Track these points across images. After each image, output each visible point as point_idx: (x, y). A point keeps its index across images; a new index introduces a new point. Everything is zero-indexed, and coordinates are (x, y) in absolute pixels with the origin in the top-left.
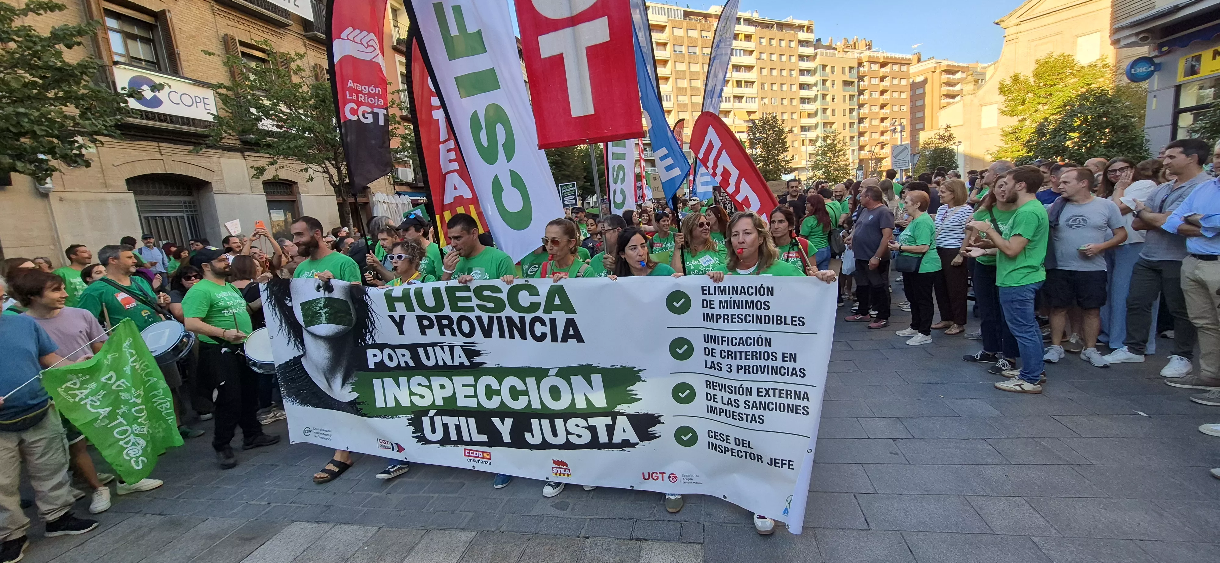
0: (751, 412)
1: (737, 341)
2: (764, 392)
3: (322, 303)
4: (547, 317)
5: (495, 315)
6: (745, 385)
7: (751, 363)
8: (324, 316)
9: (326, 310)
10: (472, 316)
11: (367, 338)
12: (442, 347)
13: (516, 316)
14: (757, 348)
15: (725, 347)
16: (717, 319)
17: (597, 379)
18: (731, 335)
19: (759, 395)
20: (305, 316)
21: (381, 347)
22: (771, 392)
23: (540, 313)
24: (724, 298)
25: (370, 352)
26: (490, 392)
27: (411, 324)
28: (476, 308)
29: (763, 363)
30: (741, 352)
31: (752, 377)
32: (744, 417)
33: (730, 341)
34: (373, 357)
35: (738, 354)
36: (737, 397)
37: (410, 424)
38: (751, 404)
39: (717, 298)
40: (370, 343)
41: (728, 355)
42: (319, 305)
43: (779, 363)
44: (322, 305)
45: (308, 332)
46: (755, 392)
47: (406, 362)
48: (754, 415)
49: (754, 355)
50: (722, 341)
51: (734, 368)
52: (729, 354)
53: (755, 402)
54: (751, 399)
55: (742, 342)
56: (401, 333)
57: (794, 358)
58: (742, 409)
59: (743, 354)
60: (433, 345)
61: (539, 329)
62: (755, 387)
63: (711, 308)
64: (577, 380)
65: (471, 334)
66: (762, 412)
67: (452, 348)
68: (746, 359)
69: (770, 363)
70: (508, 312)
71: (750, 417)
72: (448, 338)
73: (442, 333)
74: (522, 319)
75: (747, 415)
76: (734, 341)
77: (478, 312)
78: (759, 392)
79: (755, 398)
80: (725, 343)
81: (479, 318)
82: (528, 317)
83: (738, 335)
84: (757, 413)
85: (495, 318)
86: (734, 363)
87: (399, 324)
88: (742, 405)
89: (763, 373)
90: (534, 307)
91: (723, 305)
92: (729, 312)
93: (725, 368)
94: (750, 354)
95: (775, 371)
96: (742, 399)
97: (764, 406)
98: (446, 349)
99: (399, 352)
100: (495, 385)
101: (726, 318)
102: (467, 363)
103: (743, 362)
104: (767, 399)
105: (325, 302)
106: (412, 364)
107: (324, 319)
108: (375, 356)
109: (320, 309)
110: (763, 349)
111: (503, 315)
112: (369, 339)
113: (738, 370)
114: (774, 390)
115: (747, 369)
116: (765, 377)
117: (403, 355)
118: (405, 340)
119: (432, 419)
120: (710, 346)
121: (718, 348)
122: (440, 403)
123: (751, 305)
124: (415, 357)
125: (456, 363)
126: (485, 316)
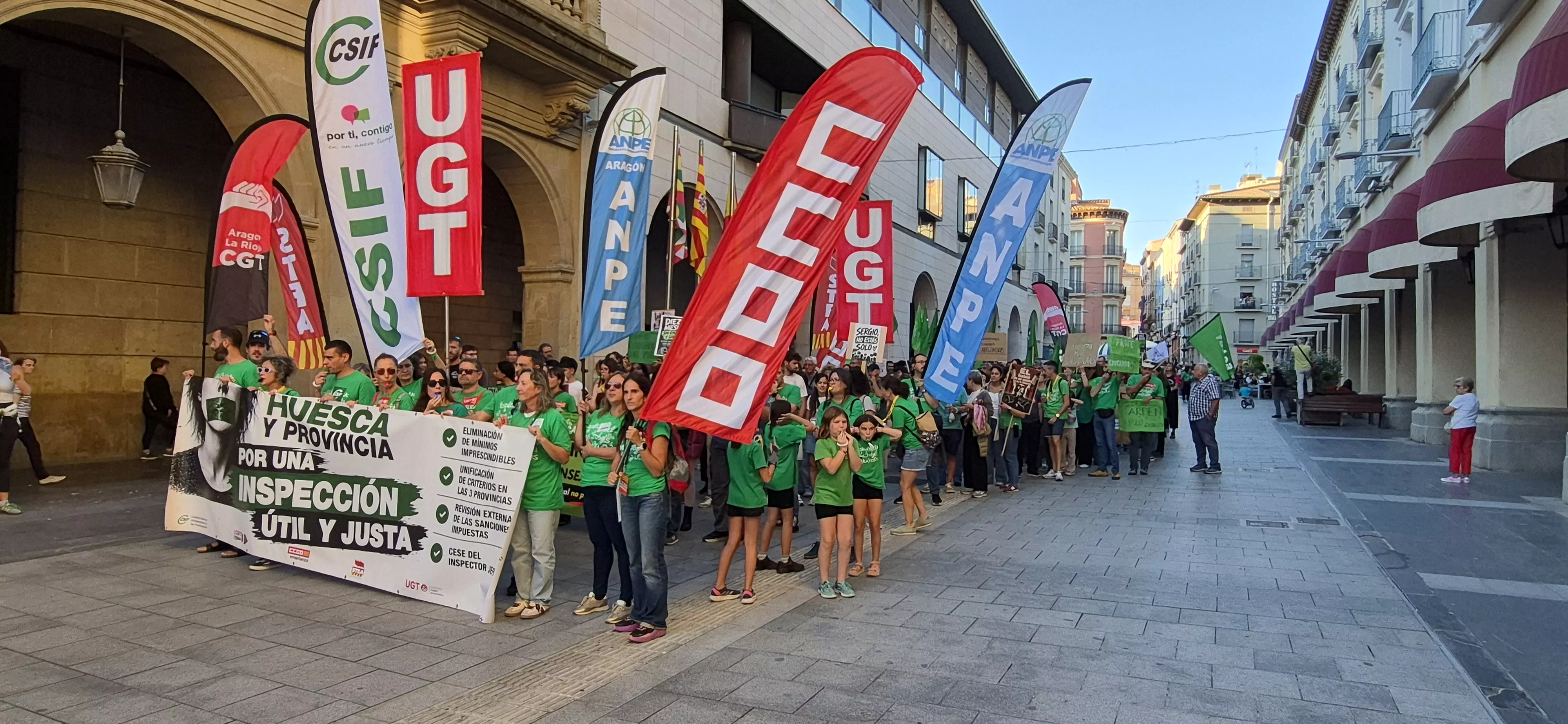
0: (480, 529)
1: (478, 473)
2: (488, 514)
4: (369, 438)
5: (336, 431)
6: (477, 507)
7: (482, 491)
8: (220, 413)
9: (222, 408)
10: (319, 428)
11: (240, 438)
12: (295, 452)
14: (487, 480)
15: (472, 476)
16: (469, 454)
17: (396, 492)
18: (475, 466)
19: (485, 516)
20: (208, 411)
22: (491, 515)
23: (365, 434)
24: (476, 438)
25: (242, 450)
26: (324, 495)
27: (279, 429)
28: (326, 424)
29: (487, 491)
30: (478, 482)
31: (481, 501)
32: (475, 533)
33: (474, 472)
34: (243, 454)
35: (476, 483)
36: (471, 516)
37: (252, 520)
38: (479, 523)
39: (472, 437)
41: (471, 483)
43: (498, 493)
44: (219, 403)
45: (209, 424)
46: (482, 514)
47: (261, 463)
48: (482, 532)
49: (485, 485)
50: (470, 471)
51: (473, 494)
52: (473, 483)
53: (482, 522)
54: (479, 519)
55: (480, 474)
56: (267, 435)
57: (505, 489)
58: (474, 527)
60: (289, 449)
61: (362, 446)
62: (482, 509)
63: (466, 444)
64: (384, 491)
65: (317, 444)
66: (486, 530)
67: (304, 454)
68: (480, 487)
69: (490, 492)
71: (479, 533)
72: (303, 446)
74: (351, 436)
75: (477, 531)
76: (476, 472)
77: (325, 427)
78: (486, 514)
79: (482, 518)
80: (471, 473)
81: (323, 431)
82: (356, 436)
83: (479, 467)
84: (483, 529)
85: (335, 434)
86: (474, 489)
87: (269, 427)
88: (473, 522)
89: (487, 499)
91: (474, 443)
92: (478, 449)
93: (469, 494)
94: (482, 483)
95: (494, 498)
96: (474, 518)
97: (488, 525)
98: (299, 454)
100: (329, 490)
101: (476, 454)
102: (312, 468)
103: (479, 489)
104: (489, 520)
105: (222, 402)
106: (265, 465)
107: (220, 416)
109: (218, 407)
110: (489, 480)
111: (342, 431)
112: (242, 438)
113: (475, 495)
114: (495, 513)
115: (479, 495)
116: (489, 503)
117: (261, 456)
118: (268, 442)
119: (270, 517)
120: (464, 475)
121: (467, 476)
122: (279, 503)
123: (488, 445)
124: (269, 459)
125: (303, 468)
126: (328, 430)
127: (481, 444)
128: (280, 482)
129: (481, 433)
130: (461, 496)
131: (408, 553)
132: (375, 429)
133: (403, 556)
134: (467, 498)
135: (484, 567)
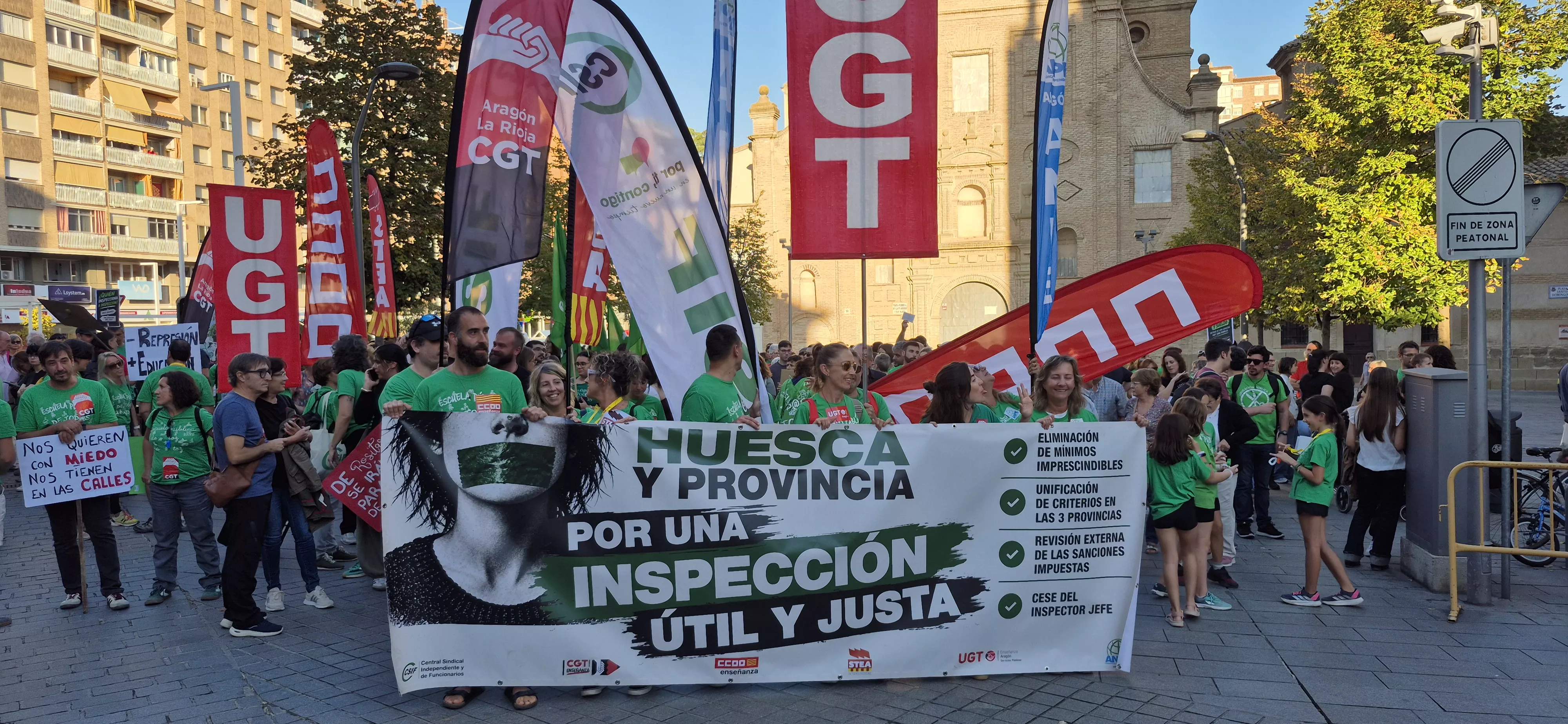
0: (1078, 561)
1: (1070, 489)
2: (1090, 539)
3: (501, 451)
4: (870, 470)
5: (797, 468)
6: (1075, 533)
7: (1080, 510)
8: (499, 471)
9: (505, 461)
10: (765, 469)
11: (572, 506)
12: (707, 516)
13: (826, 469)
14: (1086, 496)
15: (1059, 496)
16: (1052, 467)
17: (920, 541)
18: (1064, 482)
19: (1086, 543)
20: (464, 469)
21: (594, 519)
22: (1095, 538)
23: (861, 465)
24: (1059, 445)
25: (570, 528)
26: (775, 573)
27: (667, 482)
28: (772, 459)
29: (1089, 510)
30: (1072, 500)
31: (1081, 524)
32: (1072, 567)
33: (1063, 489)
34: (577, 534)
35: (1070, 502)
36: (1067, 547)
37: (629, 630)
38: (1078, 553)
39: (1053, 445)
40: (575, 512)
41: (1061, 503)
42: (493, 454)
43: (1103, 508)
44: (498, 455)
45: (468, 494)
46: (1082, 540)
47: (638, 541)
48: (1080, 564)
49: (1084, 502)
50: (1056, 489)
51: (1066, 517)
52: (1063, 503)
53: (1082, 550)
54: (1078, 547)
55: (1074, 490)
56: (647, 494)
57: (1114, 501)
58: (1071, 560)
59: (1075, 502)
60: (693, 513)
61: (857, 485)
62: (1082, 534)
63: (1047, 456)
64: (898, 544)
65: (759, 494)
66: (1087, 560)
67: (723, 516)
68: (1077, 507)
69: (1096, 509)
70: (818, 464)
71: (1077, 566)
72: (720, 503)
73: (713, 495)
74: (836, 472)
75: (1075, 564)
76: (1068, 489)
77: (774, 465)
78: (1086, 539)
79: (1082, 546)
80: (1059, 492)
81: (774, 473)
82: (843, 471)
83: (1070, 482)
84: (1082, 560)
85: (797, 472)
86: (1066, 511)
87: (649, 481)
88: (1071, 554)
89: (1090, 520)
90: (854, 457)
91: (1058, 452)
92: (1063, 459)
93: (1057, 518)
94: (1080, 501)
95: (1099, 516)
96: (1071, 548)
97: (1089, 553)
98: (714, 518)
99: (629, 524)
100: (784, 563)
101: (1062, 466)
102: (744, 536)
103: (1074, 510)
104: (1091, 546)
105: (506, 451)
106: (647, 542)
107: (499, 476)
108: (580, 532)
109: (495, 460)
110: (1092, 495)
111: (809, 468)
112: (575, 507)
113: (1069, 518)
114: (1098, 535)
115: (1077, 517)
116: (1092, 523)
117: (637, 529)
118: (648, 505)
119: (667, 624)
120: (1043, 496)
121: (1051, 497)
122: (683, 596)
123: (1079, 451)
124: (657, 532)
125: (726, 537)
126: (783, 470)
127: (1068, 452)
128: (683, 566)
129: (1066, 437)
130: (1045, 525)
131: (953, 619)
132: (875, 456)
133: (945, 625)
134: (1056, 524)
135: (1082, 609)
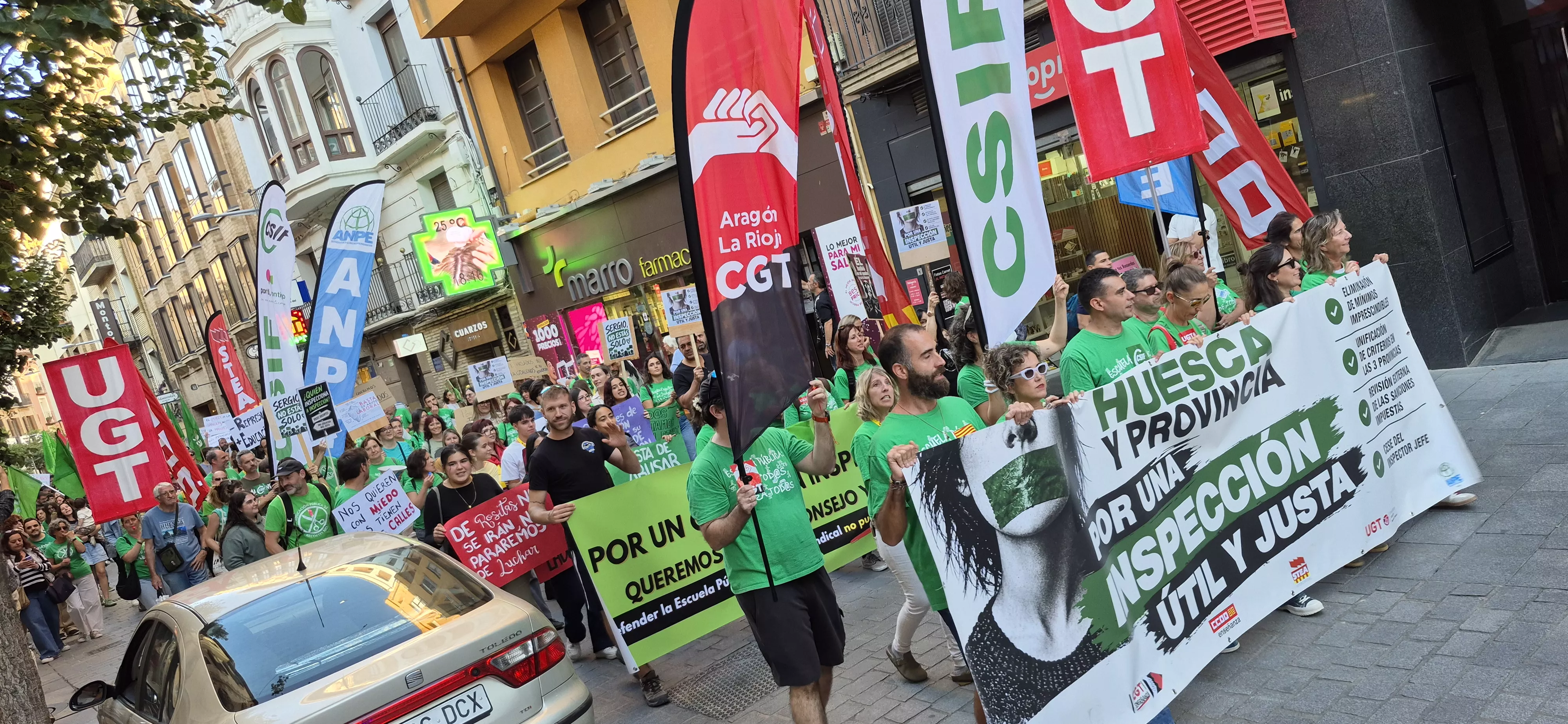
3: (1021, 468)
4: (1254, 369)
5: (1210, 390)
8: (1025, 493)
9: (1027, 480)
10: (1190, 402)
13: (1227, 383)
16: (1359, 317)
17: (1305, 425)
20: (996, 506)
23: (1248, 368)
27: (1125, 444)
28: (1190, 389)
37: (1149, 630)
42: (1016, 474)
44: (1020, 473)
45: (1003, 533)
47: (1125, 522)
55: (1375, 335)
56: (1118, 464)
60: (1147, 470)
64: (1290, 435)
65: (1187, 431)
66: (1399, 399)
67: (1164, 463)
70: (1219, 380)
74: (1235, 384)
77: (1193, 394)
81: (1196, 402)
82: (1239, 378)
85: (1209, 396)
87: (1115, 449)
90: (1238, 363)
98: (1160, 468)
99: (1114, 505)
101: (1363, 315)
102: (1181, 477)
105: (1024, 465)
106: (1132, 519)
107: (1027, 500)
109: (1019, 482)
111: (1216, 386)
117: (1121, 508)
118: (1123, 477)
119: (1168, 605)
124: (1135, 504)
125: (1172, 484)
126: (1200, 396)
128: (1161, 533)
131: (1353, 493)
133: (1349, 502)
135: (1409, 447)
